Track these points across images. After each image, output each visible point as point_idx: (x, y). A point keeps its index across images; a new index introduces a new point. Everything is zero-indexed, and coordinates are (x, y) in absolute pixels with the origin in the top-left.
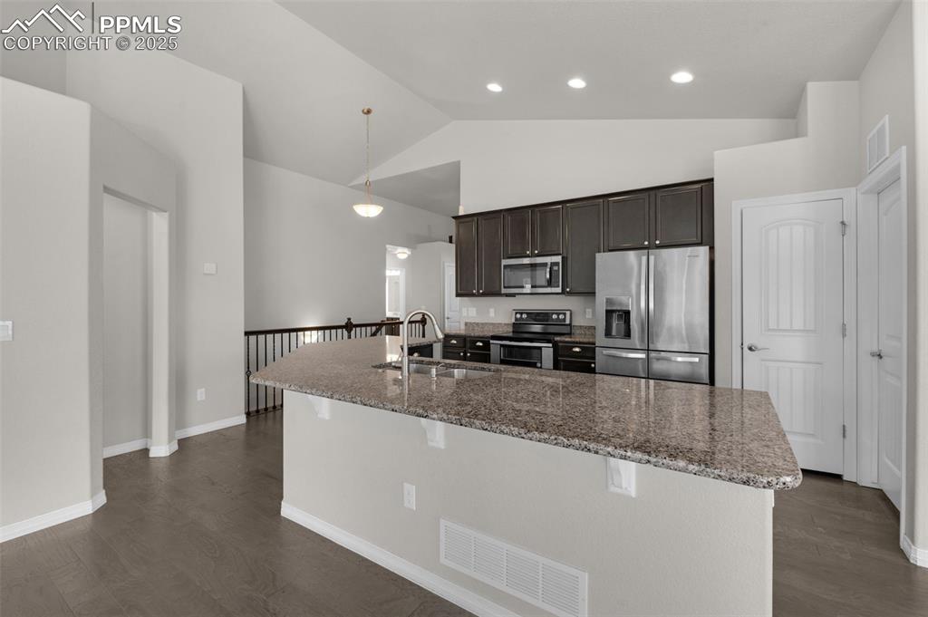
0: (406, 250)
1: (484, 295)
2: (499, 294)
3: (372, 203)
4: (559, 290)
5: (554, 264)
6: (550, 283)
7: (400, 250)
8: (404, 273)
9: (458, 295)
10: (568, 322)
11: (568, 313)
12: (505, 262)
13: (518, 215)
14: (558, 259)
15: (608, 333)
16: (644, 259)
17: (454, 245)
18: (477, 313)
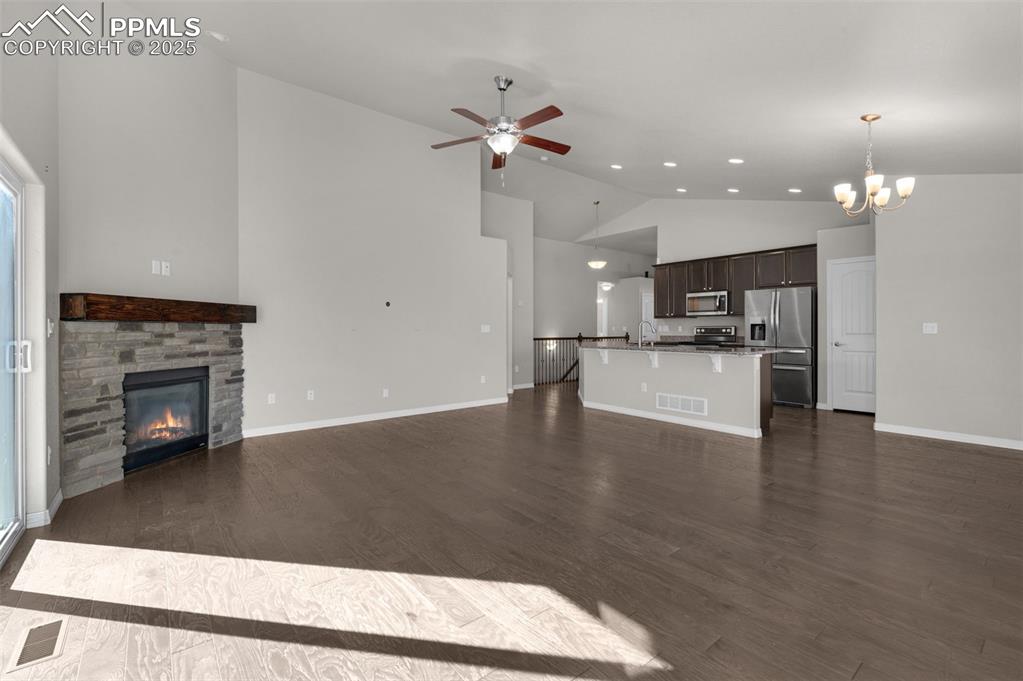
0: (609, 284)
1: (674, 317)
2: (684, 316)
3: (600, 260)
4: (726, 313)
5: (721, 296)
6: (720, 308)
7: (605, 284)
8: (606, 300)
9: (656, 317)
10: (733, 334)
11: (733, 328)
12: (689, 295)
13: (697, 264)
14: (725, 293)
15: (753, 338)
16: (774, 293)
17: (652, 280)
18: (670, 328)
